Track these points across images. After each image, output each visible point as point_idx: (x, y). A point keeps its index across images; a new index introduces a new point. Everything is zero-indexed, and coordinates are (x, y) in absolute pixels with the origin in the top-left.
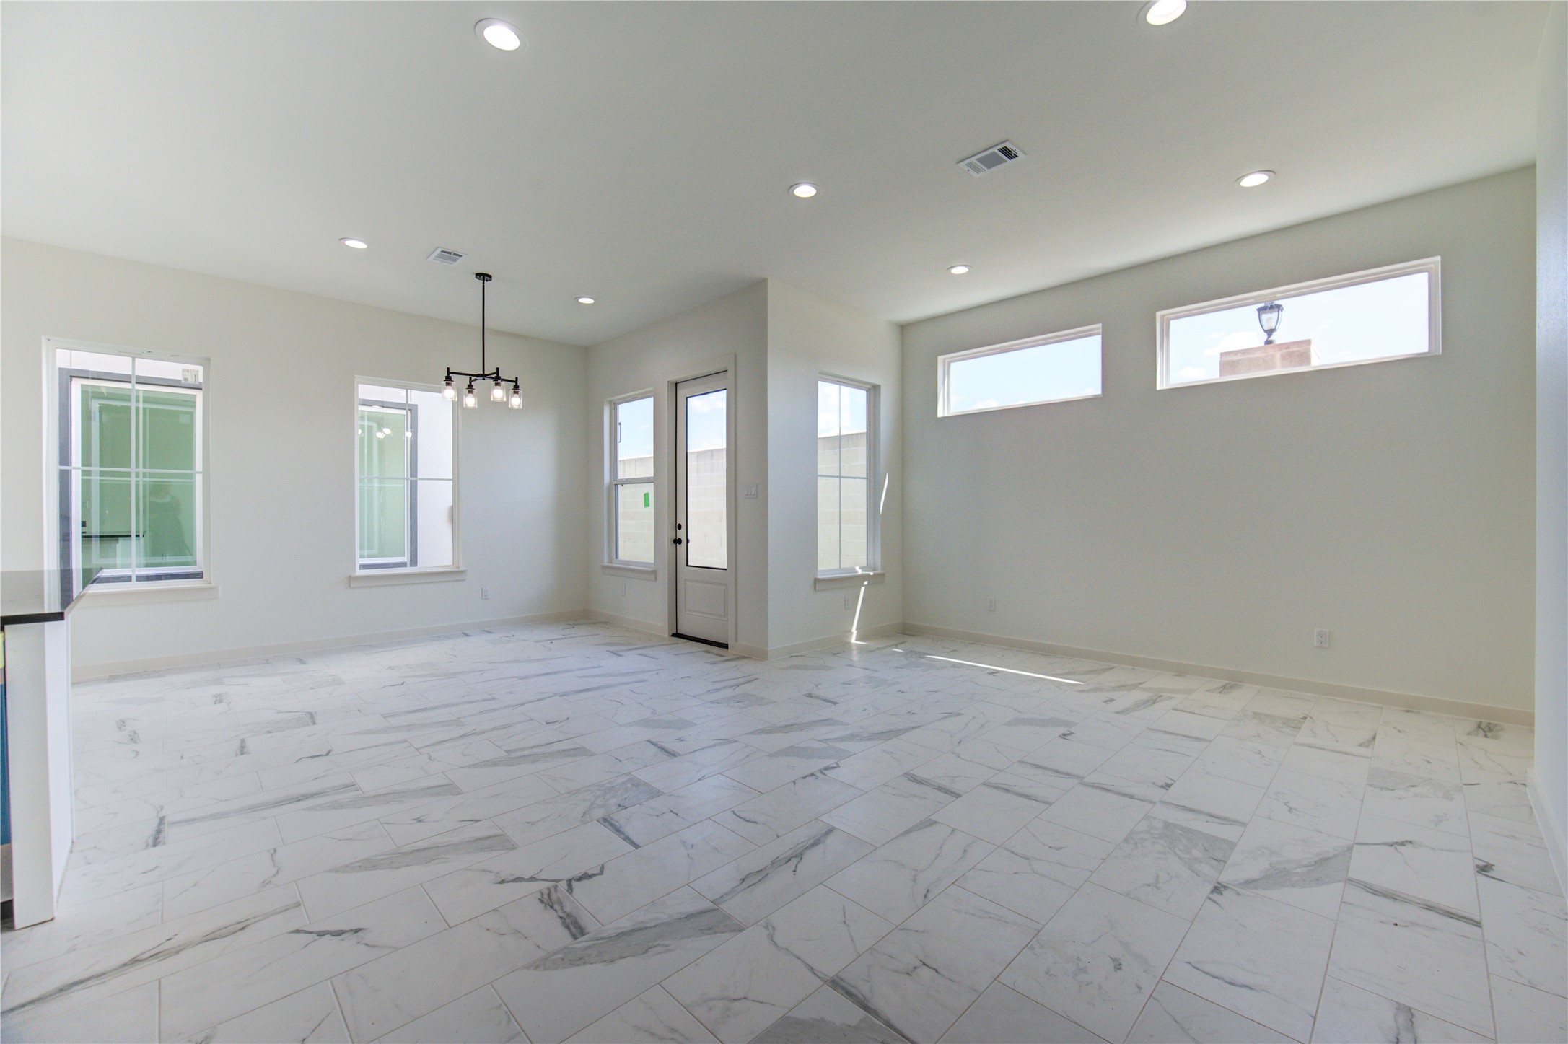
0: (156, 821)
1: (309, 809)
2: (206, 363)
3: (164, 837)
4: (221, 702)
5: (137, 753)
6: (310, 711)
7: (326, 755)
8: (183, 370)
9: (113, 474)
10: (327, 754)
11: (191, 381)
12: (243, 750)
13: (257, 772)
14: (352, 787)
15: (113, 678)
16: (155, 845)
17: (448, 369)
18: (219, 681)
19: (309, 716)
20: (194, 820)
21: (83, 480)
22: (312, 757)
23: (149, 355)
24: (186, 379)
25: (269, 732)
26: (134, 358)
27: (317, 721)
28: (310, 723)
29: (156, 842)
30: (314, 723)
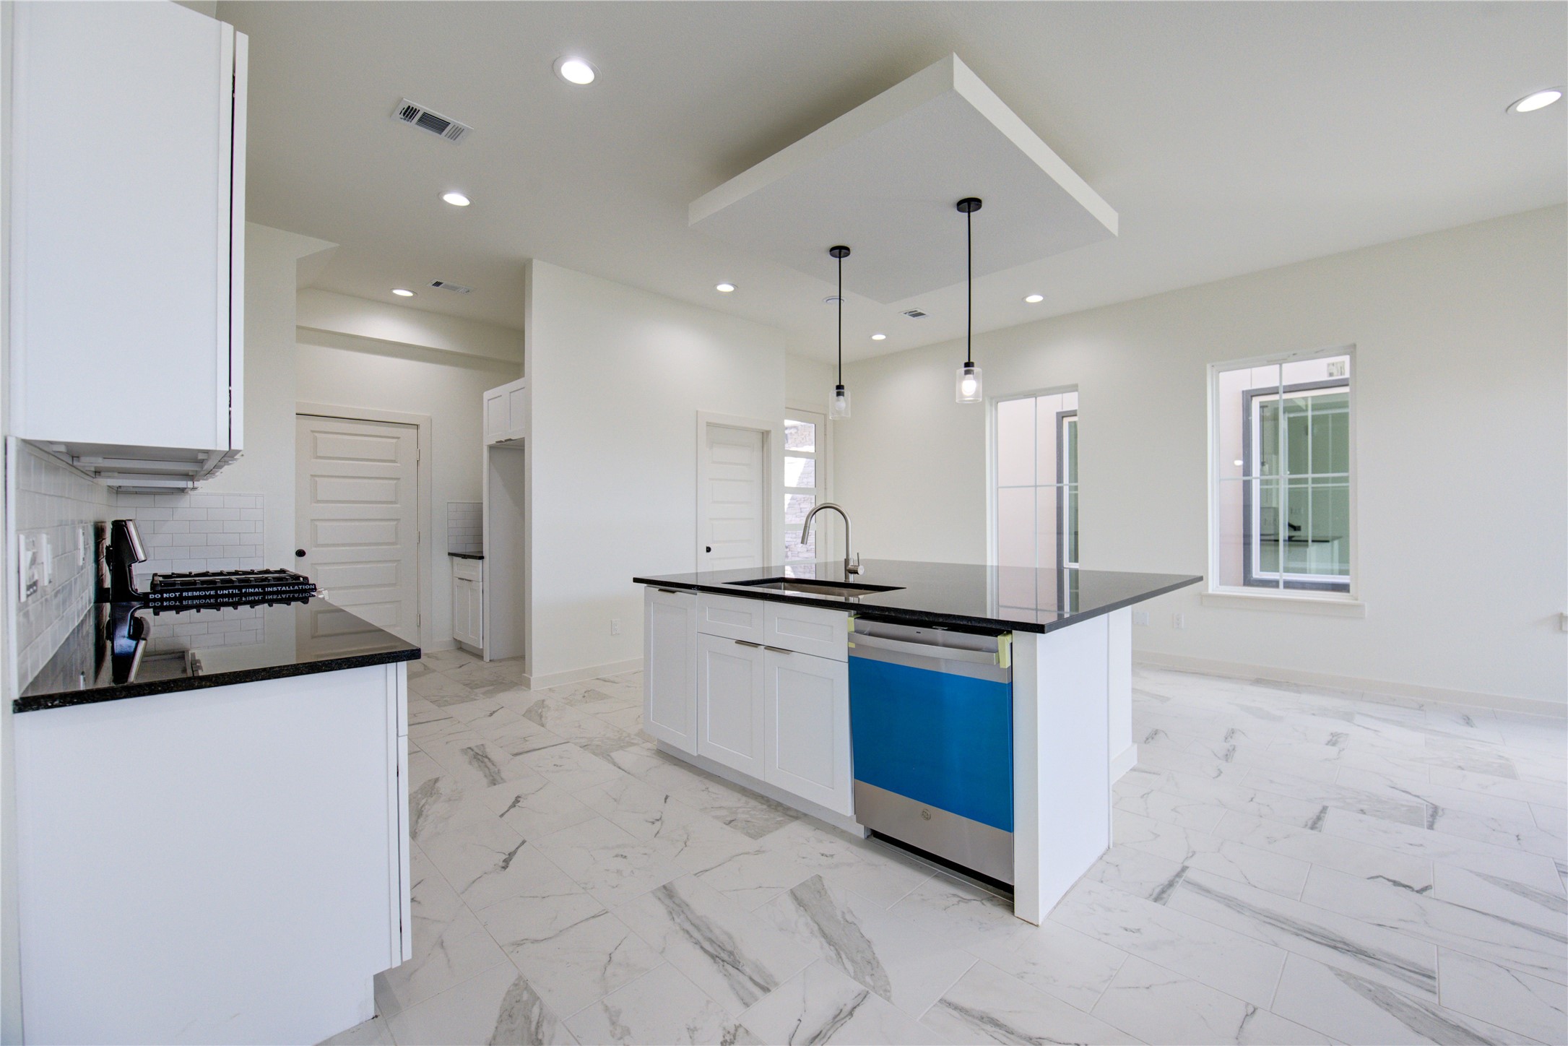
0: (1178, 868)
1: (1339, 974)
2: (1351, 350)
3: (1169, 895)
4: (1334, 744)
5: (1220, 773)
6: (1437, 804)
7: (1417, 892)
8: (1329, 365)
10: (1421, 891)
11: (1337, 376)
12: (1315, 824)
13: (1312, 864)
14: (1425, 979)
15: (1258, 682)
16: (1156, 900)
18: (1348, 717)
19: (1430, 812)
20: (1208, 891)
21: (1261, 489)
22: (1396, 883)
23: (1296, 357)
24: (1331, 376)
25: (1362, 811)
26: (1281, 365)
27: (1436, 826)
28: (1426, 824)
29: (1160, 896)
30: (1431, 827)
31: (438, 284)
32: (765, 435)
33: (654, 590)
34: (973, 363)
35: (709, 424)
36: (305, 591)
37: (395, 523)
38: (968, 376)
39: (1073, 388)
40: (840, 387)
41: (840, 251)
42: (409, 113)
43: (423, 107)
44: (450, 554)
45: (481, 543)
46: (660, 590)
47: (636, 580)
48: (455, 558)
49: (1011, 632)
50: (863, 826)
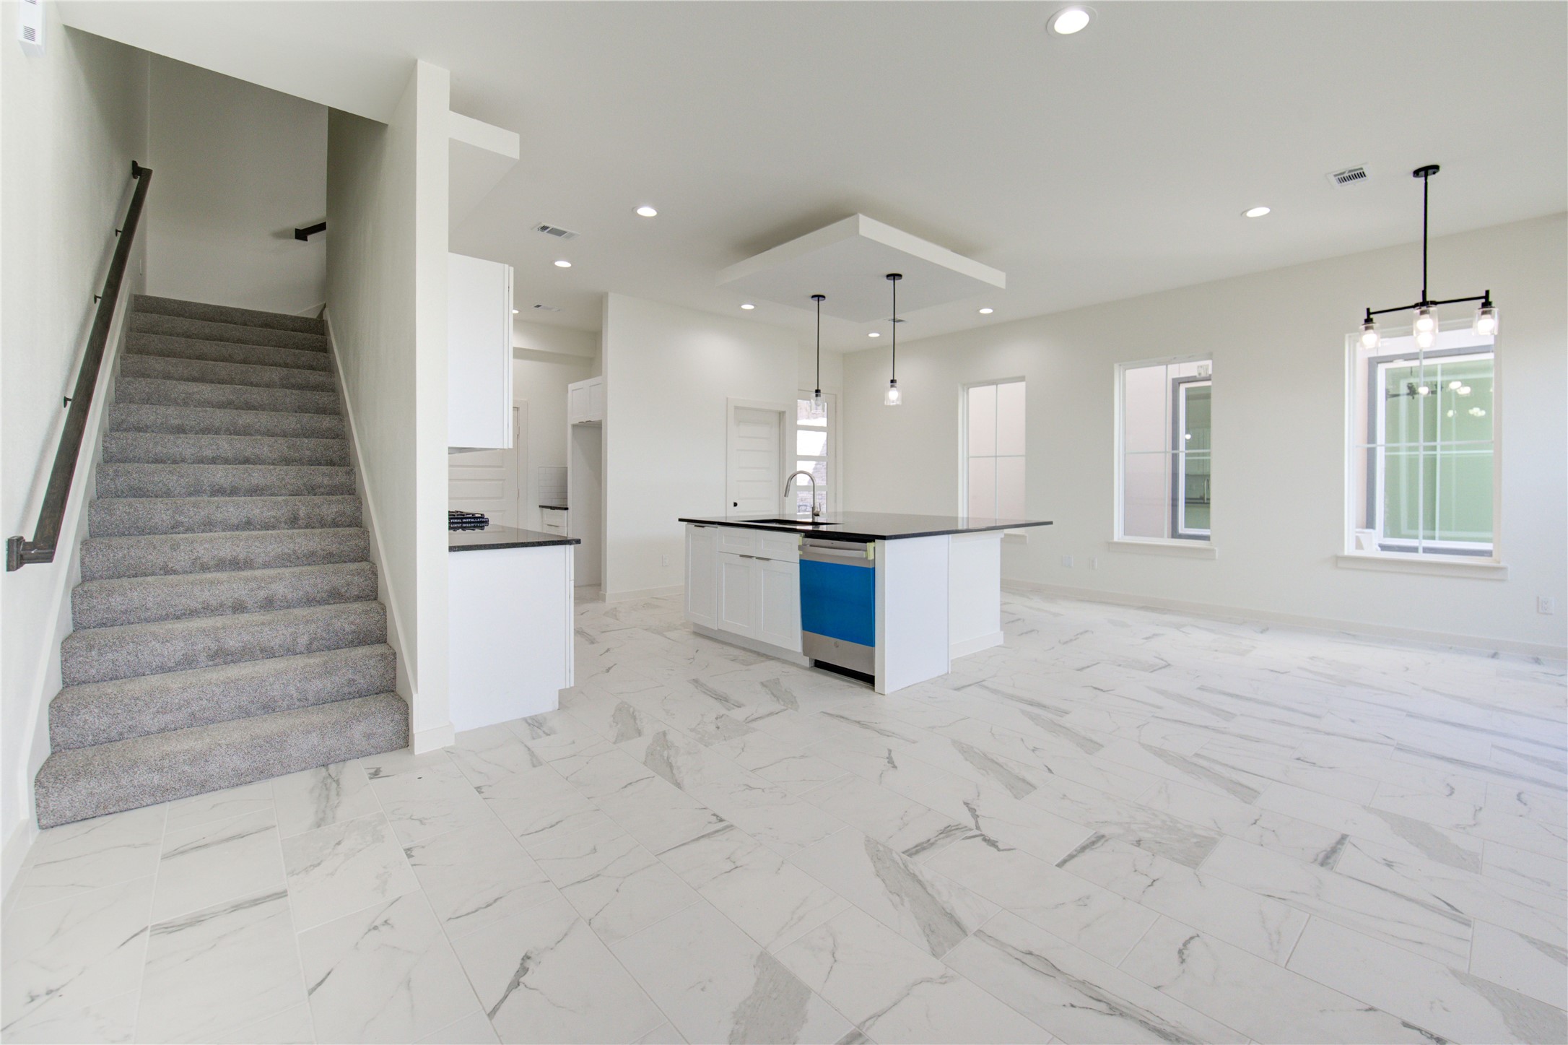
2: (1209, 356)
4: (1147, 639)
5: (1052, 648)
8: (1198, 367)
9: (1198, 454)
10: (1105, 691)
11: (1203, 375)
15: (1143, 608)
17: (1368, 310)
18: (1180, 627)
23: (1176, 360)
24: (1200, 374)
25: (1119, 665)
26: (1167, 366)
29: (959, 689)
30: (1152, 672)
31: (538, 306)
32: (781, 415)
33: (692, 526)
34: (896, 381)
35: (736, 408)
36: (483, 522)
37: (501, 482)
38: (893, 389)
39: (1022, 379)
40: (817, 391)
41: (819, 297)
42: (544, 228)
43: (551, 226)
44: (540, 506)
45: (566, 498)
46: (696, 526)
47: (680, 520)
48: (544, 509)
49: (874, 541)
50: (808, 658)
